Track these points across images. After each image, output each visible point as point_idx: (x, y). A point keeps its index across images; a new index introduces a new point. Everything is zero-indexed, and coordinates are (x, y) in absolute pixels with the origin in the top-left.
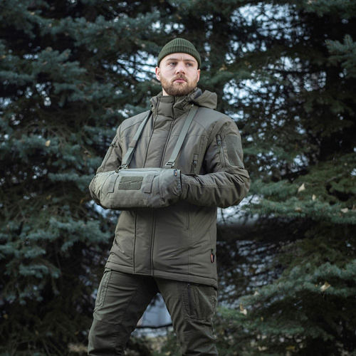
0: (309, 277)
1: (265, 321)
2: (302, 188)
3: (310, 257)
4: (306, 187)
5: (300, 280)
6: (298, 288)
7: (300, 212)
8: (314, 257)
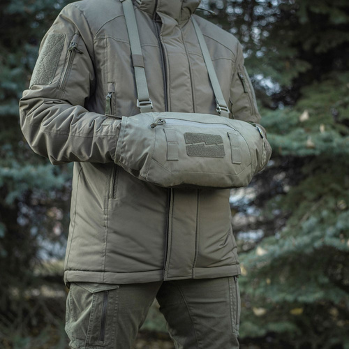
0: (330, 231)
1: (272, 283)
2: (305, 116)
3: (321, 202)
4: (310, 115)
5: (317, 233)
6: (318, 244)
7: (313, 148)
8: (326, 202)
